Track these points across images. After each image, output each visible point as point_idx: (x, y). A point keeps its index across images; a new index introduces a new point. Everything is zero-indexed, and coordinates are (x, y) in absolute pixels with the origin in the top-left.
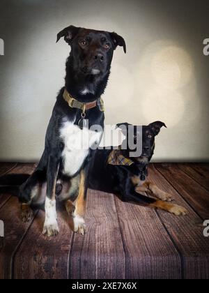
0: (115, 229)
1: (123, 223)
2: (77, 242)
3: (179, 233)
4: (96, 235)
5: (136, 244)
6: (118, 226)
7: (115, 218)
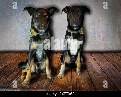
0: (88, 79)
1: (91, 76)
2: (74, 85)
3: (115, 80)
4: (81, 81)
5: (98, 86)
6: (89, 78)
7: (87, 74)
